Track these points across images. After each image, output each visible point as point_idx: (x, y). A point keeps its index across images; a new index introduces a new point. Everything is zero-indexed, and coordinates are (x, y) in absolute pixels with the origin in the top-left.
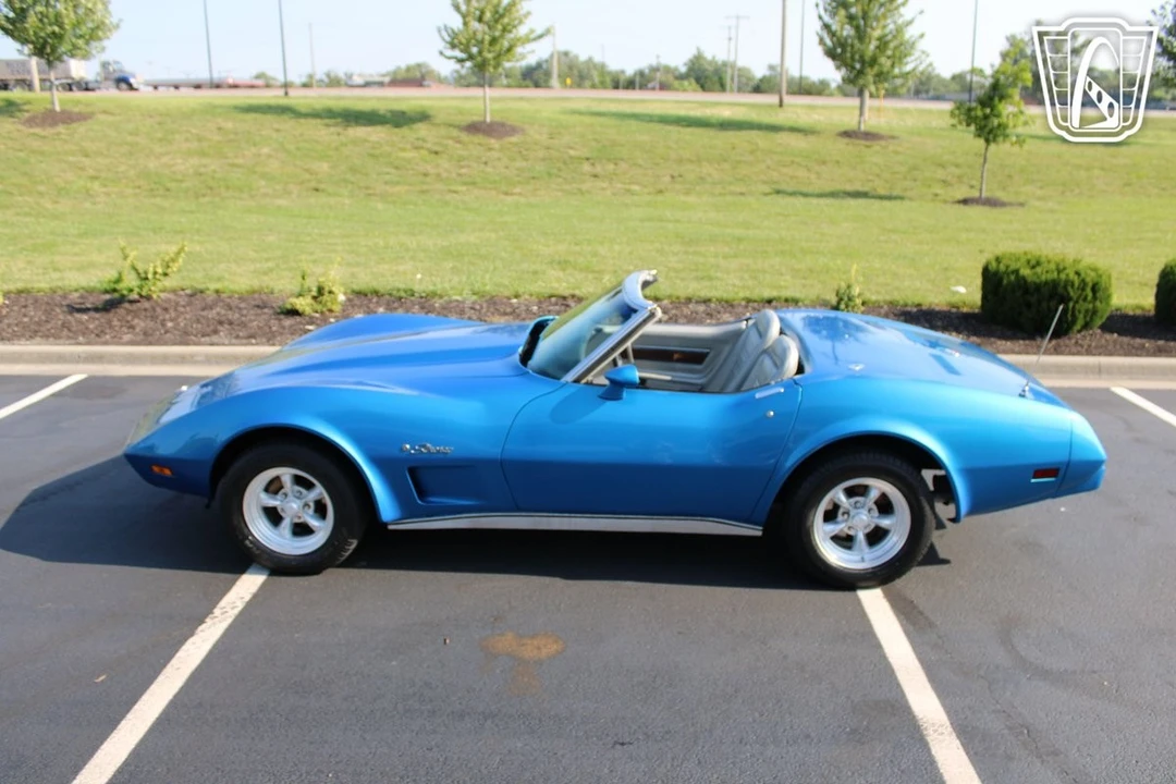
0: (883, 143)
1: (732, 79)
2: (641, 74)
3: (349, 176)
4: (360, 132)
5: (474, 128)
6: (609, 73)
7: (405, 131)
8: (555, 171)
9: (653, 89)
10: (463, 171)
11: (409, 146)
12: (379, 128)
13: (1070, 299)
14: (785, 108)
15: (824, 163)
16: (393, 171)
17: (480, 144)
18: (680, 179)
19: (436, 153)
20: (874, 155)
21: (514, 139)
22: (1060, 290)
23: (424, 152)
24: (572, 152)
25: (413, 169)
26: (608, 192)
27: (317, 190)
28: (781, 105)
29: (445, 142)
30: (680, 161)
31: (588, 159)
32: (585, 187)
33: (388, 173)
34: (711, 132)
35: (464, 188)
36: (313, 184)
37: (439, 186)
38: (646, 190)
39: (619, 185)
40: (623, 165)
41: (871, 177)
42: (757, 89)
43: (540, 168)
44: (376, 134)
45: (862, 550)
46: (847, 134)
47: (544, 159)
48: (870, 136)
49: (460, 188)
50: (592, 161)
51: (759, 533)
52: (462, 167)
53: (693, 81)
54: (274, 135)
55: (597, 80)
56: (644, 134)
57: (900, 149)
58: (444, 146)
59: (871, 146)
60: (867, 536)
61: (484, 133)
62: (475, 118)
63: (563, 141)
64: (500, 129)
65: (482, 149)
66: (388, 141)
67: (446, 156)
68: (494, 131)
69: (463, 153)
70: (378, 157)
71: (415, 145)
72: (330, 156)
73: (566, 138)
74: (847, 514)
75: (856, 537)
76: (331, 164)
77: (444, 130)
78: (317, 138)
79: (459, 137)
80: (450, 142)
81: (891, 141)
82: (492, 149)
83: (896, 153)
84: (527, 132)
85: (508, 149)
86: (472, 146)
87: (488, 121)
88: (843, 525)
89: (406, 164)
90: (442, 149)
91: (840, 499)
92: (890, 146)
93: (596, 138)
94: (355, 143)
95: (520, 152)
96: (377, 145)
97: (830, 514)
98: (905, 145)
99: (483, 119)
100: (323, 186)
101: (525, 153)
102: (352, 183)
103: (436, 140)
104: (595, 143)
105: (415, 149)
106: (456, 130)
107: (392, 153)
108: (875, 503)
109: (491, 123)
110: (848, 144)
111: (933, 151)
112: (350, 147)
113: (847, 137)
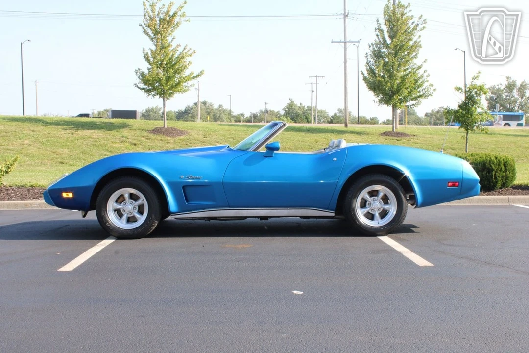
1: (315, 118)
2: (255, 116)
3: (81, 156)
4: (87, 133)
5: (156, 131)
6: (234, 117)
7: (114, 132)
11: (117, 141)
12: (97, 131)
13: (493, 170)
14: (349, 127)
17: (161, 140)
19: (135, 144)
21: (182, 137)
22: (487, 165)
23: (127, 144)
27: (63, 163)
28: (346, 127)
29: (139, 138)
34: (303, 134)
36: (59, 160)
42: (331, 122)
44: (97, 134)
45: (378, 220)
48: (400, 135)
51: (334, 215)
53: (289, 118)
54: (32, 134)
55: (226, 120)
57: (418, 141)
58: (139, 141)
59: (400, 140)
60: (380, 214)
61: (164, 135)
62: (157, 126)
63: (213, 138)
64: (174, 132)
65: (163, 142)
66: (104, 138)
67: (141, 146)
68: (171, 133)
69: (152, 144)
70: (99, 146)
71: (121, 140)
72: (68, 145)
73: (214, 137)
74: (370, 204)
75: (375, 214)
76: (69, 150)
77: (138, 132)
78: (59, 136)
79: (148, 136)
80: (143, 139)
81: (413, 137)
82: (169, 143)
83: (416, 143)
84: (190, 134)
85: (179, 142)
86: (156, 141)
87: (166, 127)
88: (369, 209)
89: (117, 150)
90: (138, 143)
91: (366, 197)
92: (412, 140)
93: (233, 137)
94: (84, 139)
95: (187, 144)
96: (97, 140)
97: (364, 204)
98: (421, 139)
99: (163, 126)
100: (66, 161)
101: (189, 145)
102: (84, 160)
103: (134, 138)
104: (232, 140)
105: (122, 142)
106: (146, 133)
107: (107, 144)
108: (382, 199)
109: (168, 129)
110: (386, 139)
111: (438, 142)
112: (81, 141)
113: (386, 135)
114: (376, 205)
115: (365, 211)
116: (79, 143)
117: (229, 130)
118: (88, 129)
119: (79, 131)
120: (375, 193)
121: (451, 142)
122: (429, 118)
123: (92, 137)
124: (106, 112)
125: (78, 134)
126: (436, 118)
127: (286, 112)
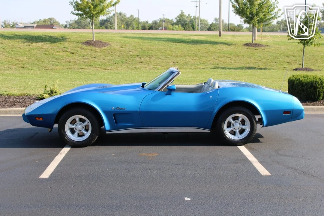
0: (263, 48)
1: (198, 25)
2: (156, 23)
3: (36, 62)
4: (40, 44)
5: (88, 43)
6: (141, 23)
7: (58, 44)
8: (124, 61)
9: (162, 29)
10: (85, 60)
11: (61, 51)
13: (317, 88)
14: (222, 37)
15: (238, 56)
16: (55, 60)
17: (91, 50)
18: (177, 63)
19: (73, 53)
20: (259, 53)
21: (106, 48)
22: (314, 84)
23: (67, 53)
24: (131, 53)
25: (63, 60)
26: (148, 68)
27: (23, 68)
28: (220, 35)
29: (76, 49)
30: (177, 56)
31: (138, 56)
32: (137, 67)
33: (53, 61)
35: (87, 67)
36: (21, 65)
37: (77, 67)
38: (163, 68)
39: (152, 66)
40: (153, 58)
41: (257, 62)
42: (209, 29)
43: (118, 59)
44: (46, 46)
45: (238, 135)
46: (247, 45)
47: (119, 56)
48: (257, 45)
49: (85, 67)
50: (140, 57)
51: (210, 132)
52: (85, 59)
53: (180, 26)
54: (1, 45)
55: (135, 26)
56: (161, 46)
57: (270, 50)
58: (76, 50)
59: (257, 50)
60: (239, 131)
61: (93, 46)
62: (88, 39)
63: (127, 49)
64: (100, 44)
65: (92, 52)
66: (51, 48)
67: (77, 55)
68: (98, 45)
69: (85, 53)
70: (48, 55)
71: (64, 50)
72: (27, 54)
73: (128, 47)
74: (233, 125)
75: (236, 132)
76: (27, 58)
77: (75, 44)
78: (20, 47)
79: (82, 47)
80: (78, 49)
81: (266, 47)
82: (97, 52)
83: (268, 52)
84: (111, 45)
85: (104, 52)
86: (88, 51)
87: (94, 40)
88: (232, 128)
89: (61, 58)
90: (75, 52)
91: (231, 121)
92: (266, 49)
93: (141, 47)
94: (37, 49)
95: (109, 53)
96: (47, 50)
97: (229, 125)
98: (272, 49)
99: (92, 39)
100: (26, 66)
101: (111, 53)
102: (38, 65)
103: (72, 48)
104: (140, 49)
105: (64, 52)
106: (81, 44)
107: (54, 53)
108: (241, 122)
109: (96, 41)
110: (248, 49)
111: (284, 51)
112: (35, 51)
113: (248, 46)
114: (237, 126)
115: (230, 129)
116: (34, 52)
117: (138, 42)
118: (40, 42)
119: (33, 43)
120: (237, 118)
121: (293, 51)
122: (279, 25)
123: (43, 48)
124: (49, 20)
125: (33, 46)
126: (284, 25)
127: (177, 20)
